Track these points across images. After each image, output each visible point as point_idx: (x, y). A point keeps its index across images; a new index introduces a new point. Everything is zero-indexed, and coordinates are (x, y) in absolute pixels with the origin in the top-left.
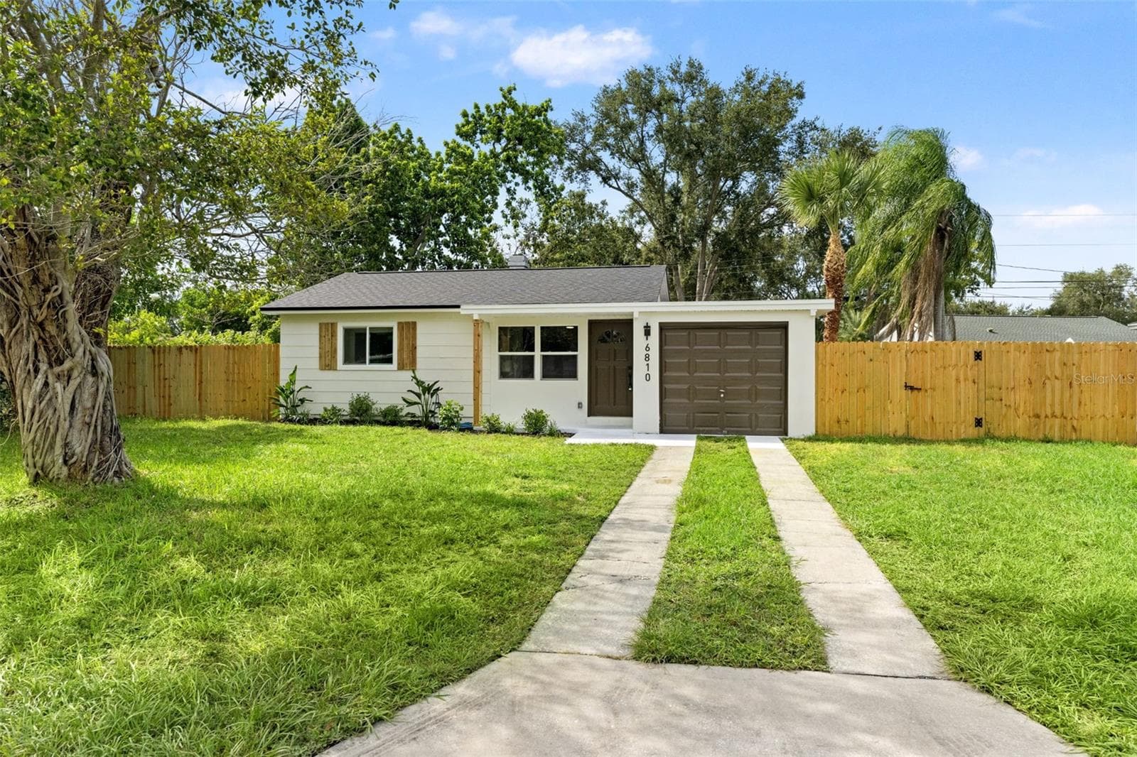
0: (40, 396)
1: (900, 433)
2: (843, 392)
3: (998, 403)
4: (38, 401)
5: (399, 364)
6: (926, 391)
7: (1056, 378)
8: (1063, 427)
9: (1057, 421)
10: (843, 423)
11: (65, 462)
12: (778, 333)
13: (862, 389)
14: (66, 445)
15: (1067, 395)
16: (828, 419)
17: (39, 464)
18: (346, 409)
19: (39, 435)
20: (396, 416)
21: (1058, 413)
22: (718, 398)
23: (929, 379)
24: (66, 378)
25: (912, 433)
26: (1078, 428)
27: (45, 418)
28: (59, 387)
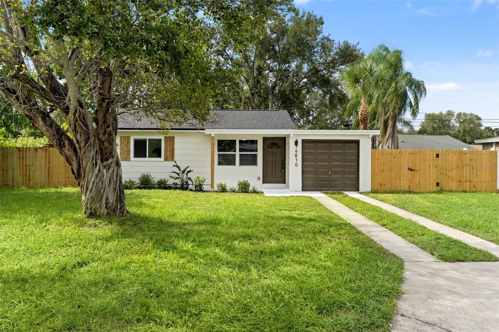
0: (97, 176)
1: (406, 189)
2: (383, 171)
3: (445, 176)
4: (96, 178)
5: (165, 158)
6: (417, 171)
7: (468, 165)
8: (470, 186)
9: (468, 184)
10: (382, 185)
11: (106, 206)
12: (355, 145)
13: (391, 170)
14: (107, 199)
15: (472, 172)
16: (376, 183)
17: (93, 208)
18: (137, 181)
19: (95, 194)
20: (166, 184)
21: (468, 180)
22: (328, 174)
23: (418, 165)
24: (108, 167)
25: (411, 190)
26: (476, 186)
27: (98, 186)
28: (105, 171)
